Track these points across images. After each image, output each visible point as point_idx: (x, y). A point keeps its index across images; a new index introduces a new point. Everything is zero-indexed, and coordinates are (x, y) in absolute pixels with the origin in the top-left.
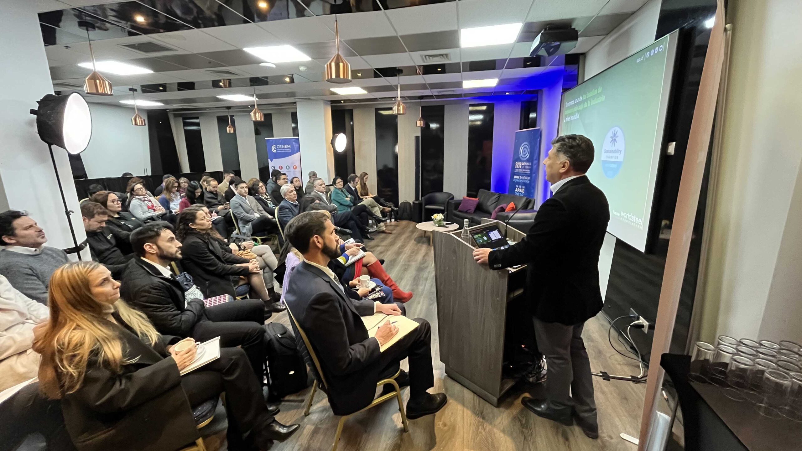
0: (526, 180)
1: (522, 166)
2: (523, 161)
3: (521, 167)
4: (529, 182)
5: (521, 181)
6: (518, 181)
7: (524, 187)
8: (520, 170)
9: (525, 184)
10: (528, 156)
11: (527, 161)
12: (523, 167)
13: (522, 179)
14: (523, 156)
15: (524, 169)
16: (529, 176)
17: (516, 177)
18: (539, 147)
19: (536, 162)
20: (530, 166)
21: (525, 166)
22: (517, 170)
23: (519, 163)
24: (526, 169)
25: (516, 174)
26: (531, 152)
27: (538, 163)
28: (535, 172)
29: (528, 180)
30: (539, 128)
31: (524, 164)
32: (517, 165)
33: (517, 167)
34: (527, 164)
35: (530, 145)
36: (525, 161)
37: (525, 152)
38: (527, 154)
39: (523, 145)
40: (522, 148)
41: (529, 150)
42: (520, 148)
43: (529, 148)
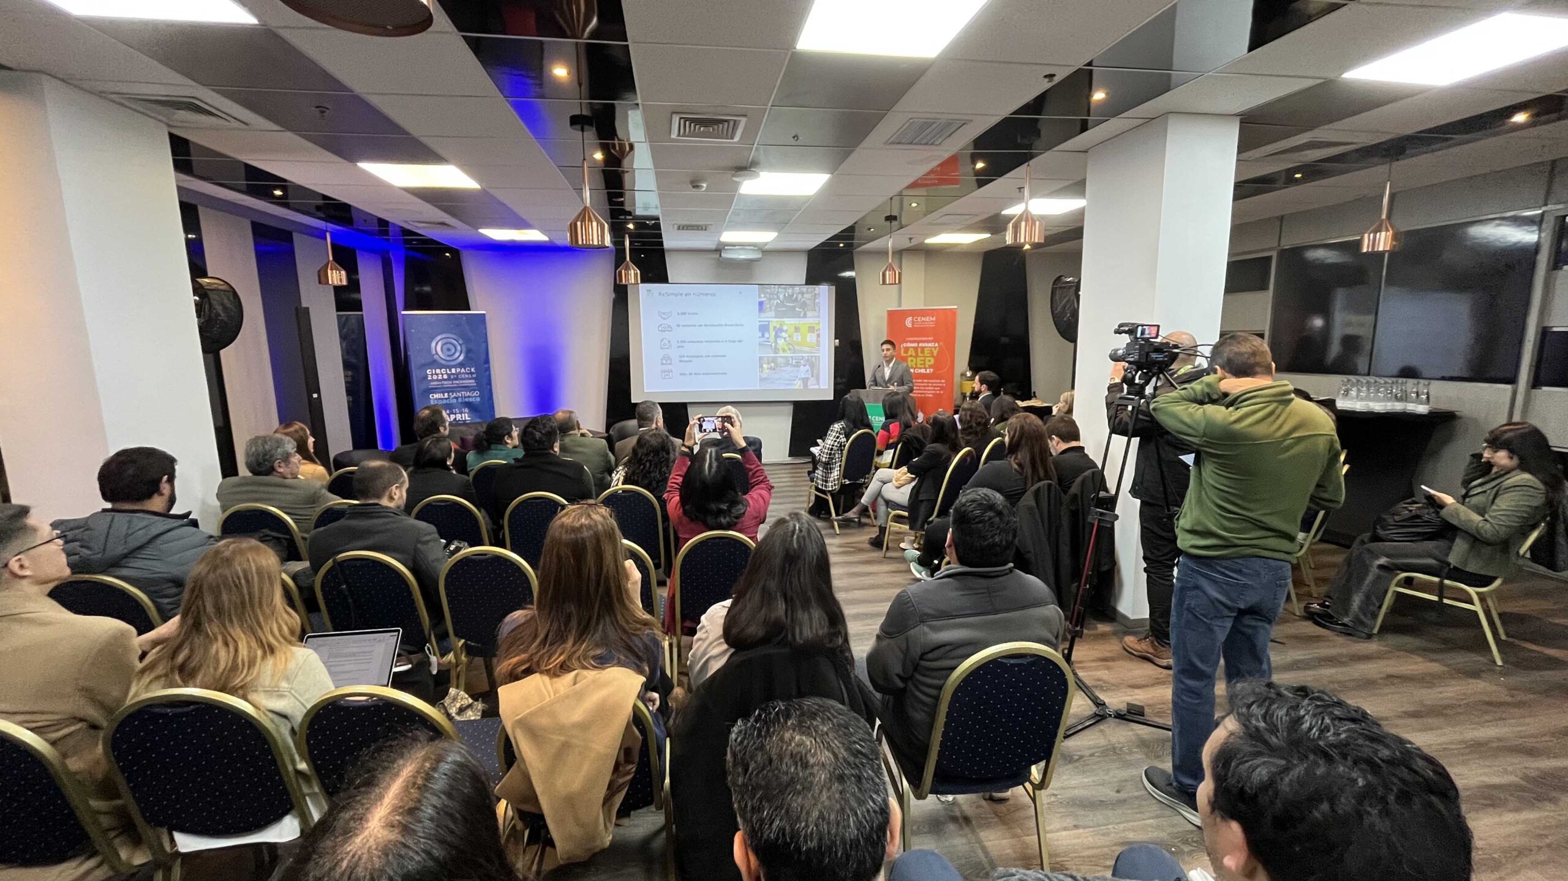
0: (469, 397)
1: (449, 375)
2: (450, 368)
3: (445, 377)
4: (478, 399)
5: (455, 401)
6: (445, 402)
7: (467, 410)
8: (445, 383)
9: (469, 405)
10: (461, 358)
11: (461, 365)
12: (452, 377)
13: (457, 398)
14: (448, 358)
15: (457, 379)
16: (474, 390)
17: (436, 396)
18: (486, 342)
19: (486, 366)
20: (472, 373)
21: (457, 374)
22: (436, 383)
23: (438, 371)
24: (462, 379)
25: (434, 390)
26: (469, 351)
27: (489, 367)
28: (489, 383)
29: (475, 397)
30: (484, 312)
31: (453, 371)
32: (432, 375)
33: (435, 377)
34: (463, 370)
35: (463, 339)
36: (455, 367)
37: (449, 350)
38: (457, 354)
39: (439, 338)
40: (440, 344)
41: (459, 348)
42: (433, 344)
43: (460, 345)
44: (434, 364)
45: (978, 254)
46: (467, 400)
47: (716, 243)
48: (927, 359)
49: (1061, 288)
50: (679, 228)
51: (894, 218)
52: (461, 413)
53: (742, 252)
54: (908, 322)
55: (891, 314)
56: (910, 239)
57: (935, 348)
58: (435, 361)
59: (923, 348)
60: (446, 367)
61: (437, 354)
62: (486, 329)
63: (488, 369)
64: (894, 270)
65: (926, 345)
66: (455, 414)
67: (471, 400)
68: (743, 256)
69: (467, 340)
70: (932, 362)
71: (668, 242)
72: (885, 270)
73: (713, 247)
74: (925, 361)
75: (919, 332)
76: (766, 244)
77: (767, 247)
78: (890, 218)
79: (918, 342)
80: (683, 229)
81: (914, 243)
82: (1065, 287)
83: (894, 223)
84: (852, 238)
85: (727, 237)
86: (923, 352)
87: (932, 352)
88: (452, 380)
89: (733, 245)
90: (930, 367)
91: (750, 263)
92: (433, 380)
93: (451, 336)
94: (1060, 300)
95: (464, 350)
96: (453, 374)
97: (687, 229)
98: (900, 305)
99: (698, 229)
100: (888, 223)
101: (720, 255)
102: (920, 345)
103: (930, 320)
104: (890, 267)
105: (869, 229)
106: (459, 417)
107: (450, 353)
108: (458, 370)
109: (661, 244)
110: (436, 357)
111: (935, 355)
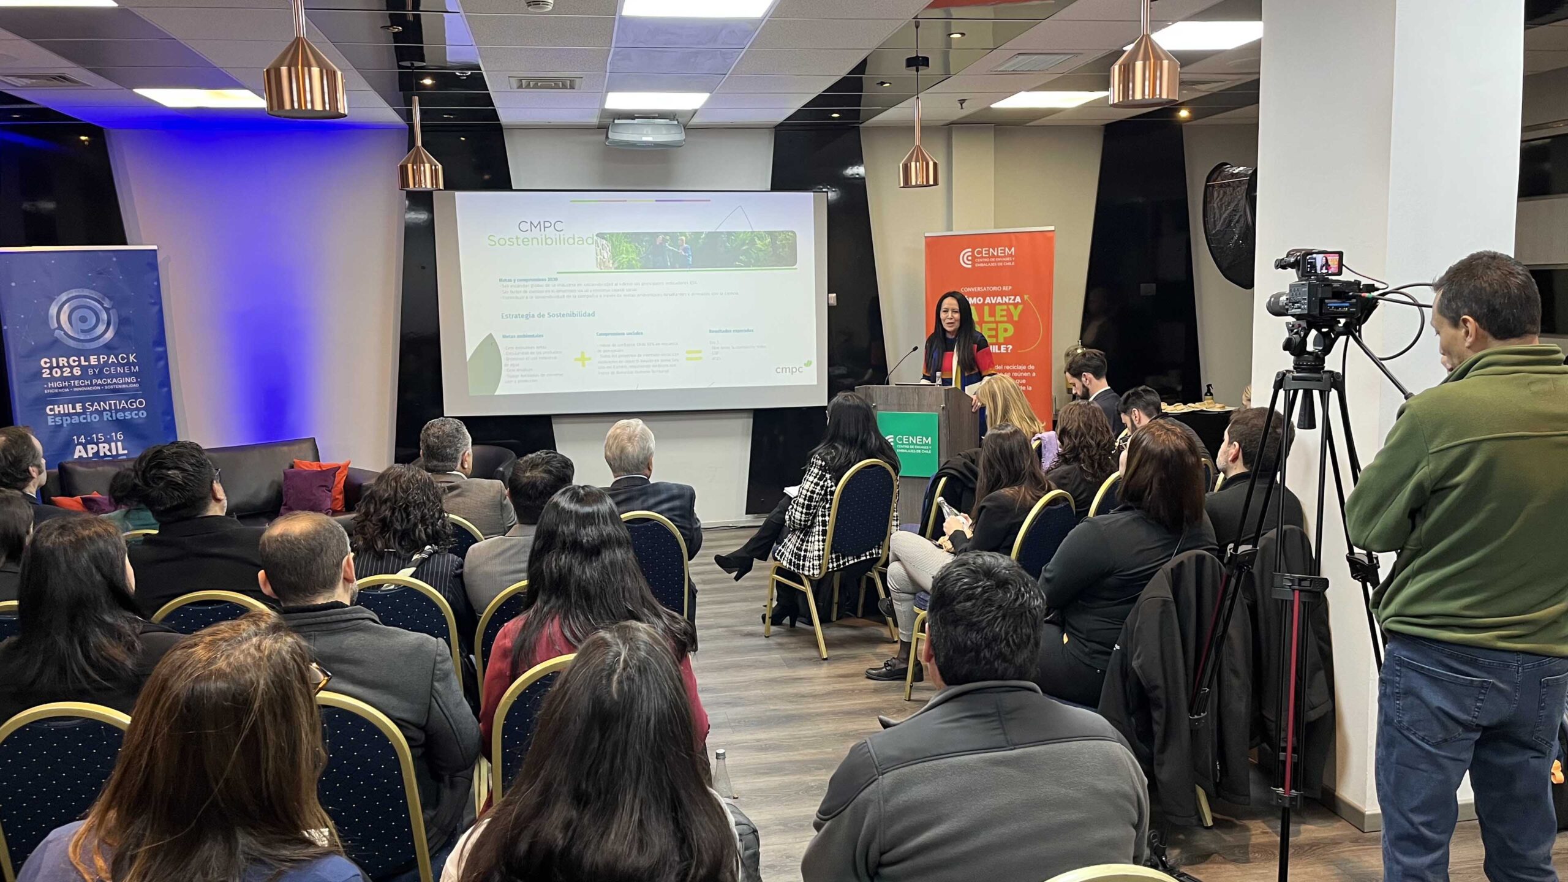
0: (124, 410)
1: (84, 369)
2: (87, 355)
3: (77, 372)
4: (143, 414)
5: (96, 418)
6: (76, 420)
7: (120, 435)
8: (77, 383)
9: (123, 425)
10: (109, 335)
11: (108, 348)
12: (90, 372)
13: (100, 413)
14: (83, 337)
15: (100, 375)
16: (136, 397)
17: (59, 409)
18: (159, 302)
19: (160, 349)
20: (129, 364)
21: (101, 367)
22: (57, 384)
23: (63, 361)
24: (111, 376)
25: (55, 398)
26: (123, 322)
27: (166, 351)
28: (166, 382)
29: (136, 410)
30: (155, 247)
31: (93, 360)
32: (51, 368)
33: (57, 373)
34: (112, 359)
35: (110, 298)
36: (97, 352)
37: (83, 319)
38: (101, 328)
39: (64, 297)
40: (66, 309)
41: (104, 316)
42: (53, 310)
43: (107, 310)
44: (54, 347)
45: (1093, 128)
46: (120, 415)
47: (597, 113)
48: (1001, 326)
49: (1221, 186)
50: (520, 86)
51: (925, 62)
52: (108, 441)
53: (647, 129)
54: (965, 259)
55: (932, 243)
56: (962, 102)
57: (1016, 305)
58: (56, 341)
59: (992, 307)
60: (79, 353)
61: (60, 327)
62: (158, 280)
63: (164, 356)
64: (924, 159)
65: (999, 300)
66: (97, 444)
67: (128, 415)
68: (648, 135)
69: (118, 303)
70: (1011, 329)
71: (508, 112)
72: (910, 160)
73: (594, 120)
74: (996, 330)
75: (987, 276)
76: (695, 112)
77: (696, 121)
78: (917, 62)
79: (984, 295)
80: (528, 86)
81: (969, 109)
82: (1229, 185)
83: (923, 71)
84: (858, 101)
85: (617, 101)
86: (992, 313)
87: (1010, 315)
88: (91, 378)
89: (631, 115)
90: (1007, 342)
91: (661, 151)
92: (53, 379)
93: (86, 292)
94: (1220, 208)
95: (114, 319)
96: (90, 366)
97: (536, 86)
98: (950, 227)
99: (557, 87)
100: (912, 71)
101: (607, 137)
102: (988, 300)
103: (1004, 254)
104: (920, 157)
105: (882, 83)
106: (104, 449)
107: (86, 326)
108: (103, 358)
109: (494, 115)
110: (58, 334)
111: (1016, 318)
